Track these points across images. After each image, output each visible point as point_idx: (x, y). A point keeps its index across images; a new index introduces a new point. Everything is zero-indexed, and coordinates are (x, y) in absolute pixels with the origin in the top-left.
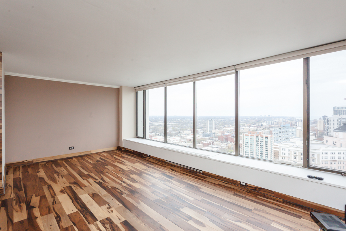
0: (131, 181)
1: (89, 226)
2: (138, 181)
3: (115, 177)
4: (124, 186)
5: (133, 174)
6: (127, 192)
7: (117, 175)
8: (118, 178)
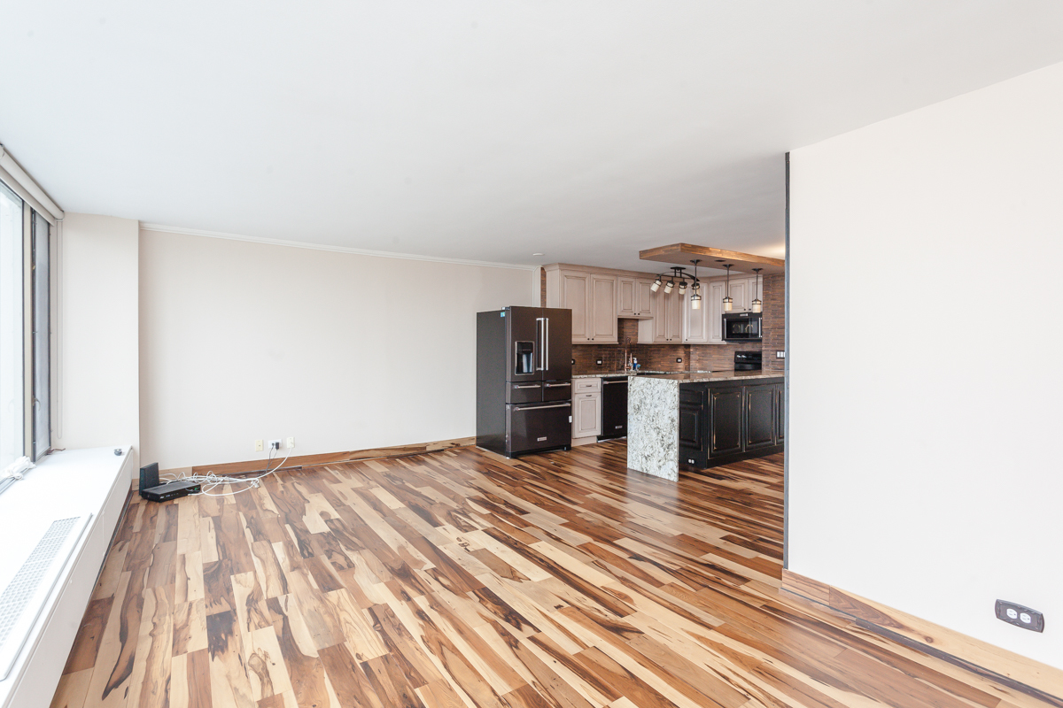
0: (394, 616)
1: (493, 526)
2: (365, 612)
3: (455, 650)
4: (422, 593)
5: (365, 665)
6: (421, 574)
7: (446, 666)
8: (441, 644)
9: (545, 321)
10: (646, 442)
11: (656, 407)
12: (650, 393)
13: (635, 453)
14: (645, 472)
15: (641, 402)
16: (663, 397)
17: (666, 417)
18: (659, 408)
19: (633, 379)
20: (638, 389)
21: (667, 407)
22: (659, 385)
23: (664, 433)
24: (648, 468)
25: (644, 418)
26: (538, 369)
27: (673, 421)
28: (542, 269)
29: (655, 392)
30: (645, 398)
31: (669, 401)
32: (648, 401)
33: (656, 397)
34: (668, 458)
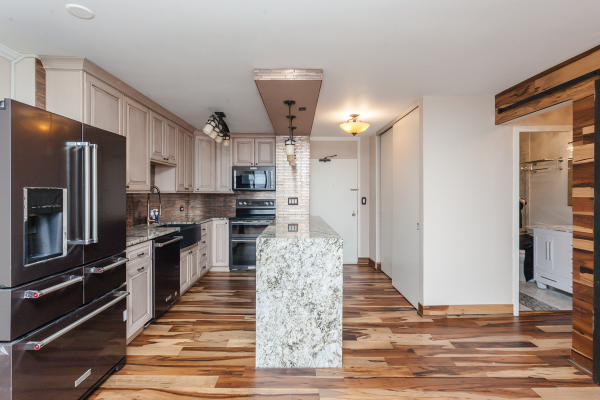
9: (91, 149)
10: (290, 325)
11: (308, 275)
12: (297, 258)
13: (270, 344)
14: (289, 366)
15: (281, 271)
16: (319, 261)
17: (325, 288)
18: (313, 277)
19: (266, 242)
20: (275, 255)
21: (327, 274)
22: (313, 248)
23: (322, 309)
24: (295, 361)
25: (286, 294)
26: (78, 242)
27: (336, 291)
28: (38, 62)
29: (304, 257)
30: (288, 266)
31: (329, 266)
32: (293, 270)
33: (308, 263)
34: (329, 339)
